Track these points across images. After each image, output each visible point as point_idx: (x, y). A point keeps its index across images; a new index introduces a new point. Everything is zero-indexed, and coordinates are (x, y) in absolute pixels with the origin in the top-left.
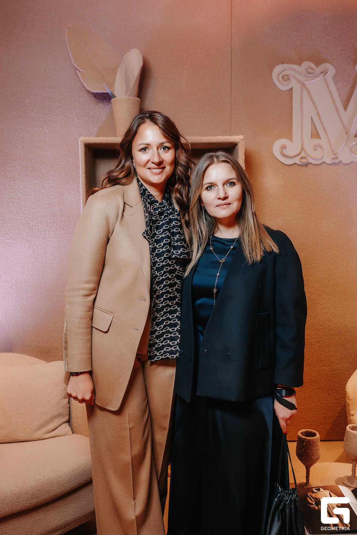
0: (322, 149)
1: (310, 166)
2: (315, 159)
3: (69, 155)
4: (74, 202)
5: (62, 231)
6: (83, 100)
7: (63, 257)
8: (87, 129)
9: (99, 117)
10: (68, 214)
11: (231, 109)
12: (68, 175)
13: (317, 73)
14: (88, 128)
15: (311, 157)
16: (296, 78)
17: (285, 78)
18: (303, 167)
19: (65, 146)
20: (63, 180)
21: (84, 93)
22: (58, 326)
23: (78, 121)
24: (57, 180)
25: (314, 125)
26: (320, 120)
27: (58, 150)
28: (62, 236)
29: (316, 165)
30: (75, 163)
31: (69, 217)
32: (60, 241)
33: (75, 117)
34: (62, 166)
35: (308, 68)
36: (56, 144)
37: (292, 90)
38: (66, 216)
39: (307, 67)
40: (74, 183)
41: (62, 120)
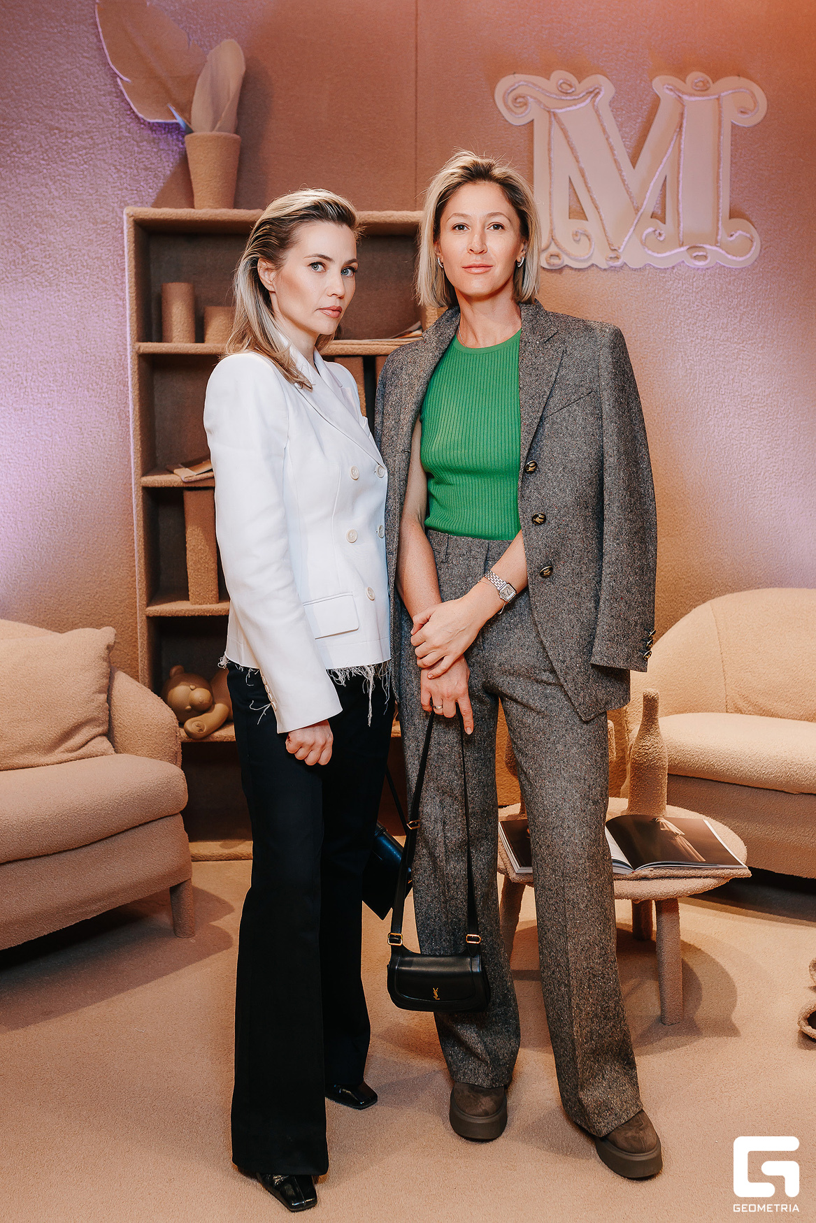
0: (589, 239)
1: (566, 271)
2: (576, 260)
3: (99, 243)
4: (109, 335)
5: (86, 392)
6: (127, 135)
7: (87, 444)
8: (135, 192)
9: (159, 169)
10: (98, 358)
11: (416, 159)
12: (96, 283)
13: (579, 94)
14: (136, 190)
15: (568, 255)
16: (539, 102)
17: (518, 101)
18: (553, 274)
19: (91, 225)
20: (86, 290)
21: (129, 121)
22: (77, 580)
23: (117, 175)
24: (75, 291)
25: (576, 193)
26: (586, 183)
27: (79, 232)
28: (84, 402)
29: (579, 270)
30: (111, 257)
31: (97, 365)
32: (80, 412)
33: (113, 168)
34: (85, 264)
35: (564, 83)
36: (74, 219)
37: (533, 125)
38: (93, 362)
39: (561, 81)
40: (109, 297)
41: (85, 173)
